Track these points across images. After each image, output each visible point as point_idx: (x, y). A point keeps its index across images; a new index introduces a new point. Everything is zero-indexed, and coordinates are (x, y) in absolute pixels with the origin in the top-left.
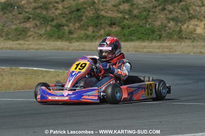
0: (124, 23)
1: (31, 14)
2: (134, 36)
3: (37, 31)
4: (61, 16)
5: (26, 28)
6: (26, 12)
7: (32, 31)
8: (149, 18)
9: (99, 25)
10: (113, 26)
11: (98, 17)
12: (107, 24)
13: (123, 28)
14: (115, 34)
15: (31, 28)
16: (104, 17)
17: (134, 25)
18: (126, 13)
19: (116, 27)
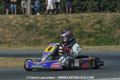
0: (97, 36)
1: (43, 31)
2: (103, 43)
3: (47, 41)
4: (60, 32)
5: (40, 39)
6: (40, 30)
7: (44, 41)
8: (111, 32)
9: (82, 37)
10: (91, 37)
11: (82, 32)
12: (87, 36)
13: (96, 39)
14: (92, 42)
15: (43, 39)
16: (85, 32)
17: (103, 36)
18: (98, 30)
19: (92, 38)
